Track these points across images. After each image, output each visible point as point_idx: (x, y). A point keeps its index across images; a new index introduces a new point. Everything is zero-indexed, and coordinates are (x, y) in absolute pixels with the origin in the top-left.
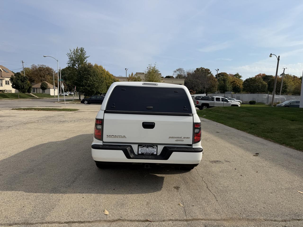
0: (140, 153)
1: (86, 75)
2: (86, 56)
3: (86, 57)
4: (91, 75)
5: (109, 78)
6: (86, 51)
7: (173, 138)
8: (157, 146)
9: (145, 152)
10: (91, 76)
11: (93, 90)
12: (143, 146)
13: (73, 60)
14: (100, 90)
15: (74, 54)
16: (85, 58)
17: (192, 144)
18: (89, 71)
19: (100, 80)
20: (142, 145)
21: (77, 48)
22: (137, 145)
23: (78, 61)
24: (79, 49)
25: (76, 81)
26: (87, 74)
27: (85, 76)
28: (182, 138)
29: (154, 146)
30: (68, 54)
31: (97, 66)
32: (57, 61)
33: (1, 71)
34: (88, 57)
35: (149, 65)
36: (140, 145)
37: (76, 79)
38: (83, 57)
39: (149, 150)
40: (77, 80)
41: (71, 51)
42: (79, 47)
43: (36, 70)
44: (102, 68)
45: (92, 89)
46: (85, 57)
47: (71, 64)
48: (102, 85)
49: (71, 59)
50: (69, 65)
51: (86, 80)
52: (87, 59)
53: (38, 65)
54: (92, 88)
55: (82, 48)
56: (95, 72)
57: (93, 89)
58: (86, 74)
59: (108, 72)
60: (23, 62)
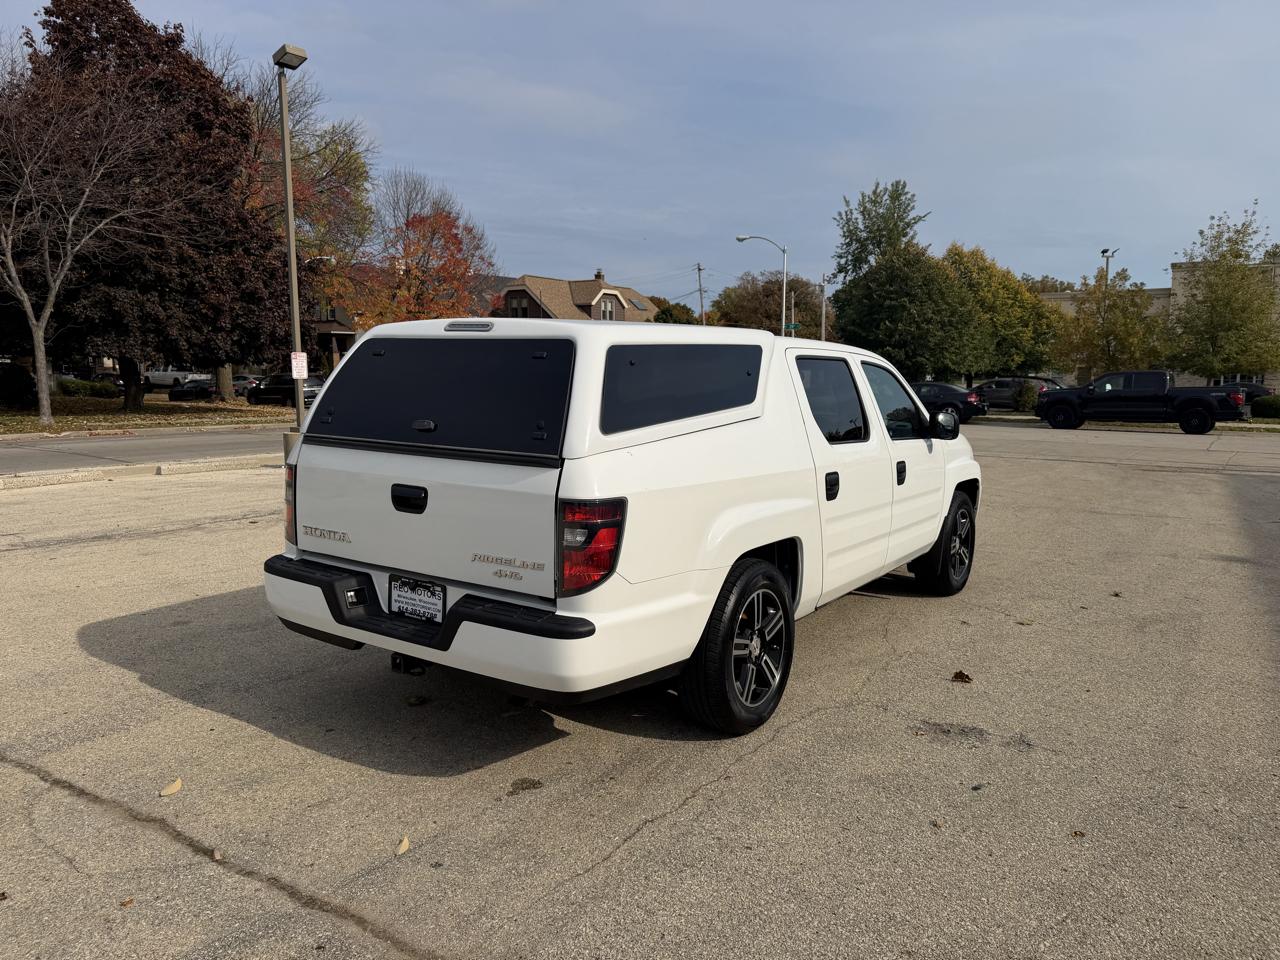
0: (395, 608)
1: (891, 299)
2: (912, 215)
3: (914, 219)
4: (915, 295)
5: (1010, 302)
6: (913, 196)
7: (486, 559)
8: (444, 591)
9: (410, 608)
10: (913, 298)
11: (919, 359)
12: (402, 582)
13: (858, 241)
14: (951, 360)
15: (863, 215)
16: (908, 225)
17: (553, 597)
18: (905, 279)
19: (953, 314)
20: (400, 579)
21: (877, 188)
22: (386, 576)
23: (880, 243)
24: (886, 189)
25: (852, 328)
26: (896, 292)
27: (888, 302)
28: (517, 563)
29: (434, 584)
30: (838, 218)
31: (956, 254)
32: (784, 251)
33: (624, 307)
34: (920, 218)
35: (1213, 218)
36: (398, 576)
37: (854, 316)
38: (902, 220)
39: (420, 601)
40: (858, 321)
41: (847, 203)
42: (887, 183)
43: (755, 295)
44: (984, 261)
45: (915, 355)
46: (906, 220)
47: (850, 258)
48: (961, 336)
49: (851, 234)
50: (843, 261)
51: (890, 322)
52: (916, 227)
53: (762, 274)
54: (914, 351)
55: (898, 183)
56: (932, 280)
57: (921, 356)
58: (892, 293)
59: (1009, 272)
60: (700, 270)
